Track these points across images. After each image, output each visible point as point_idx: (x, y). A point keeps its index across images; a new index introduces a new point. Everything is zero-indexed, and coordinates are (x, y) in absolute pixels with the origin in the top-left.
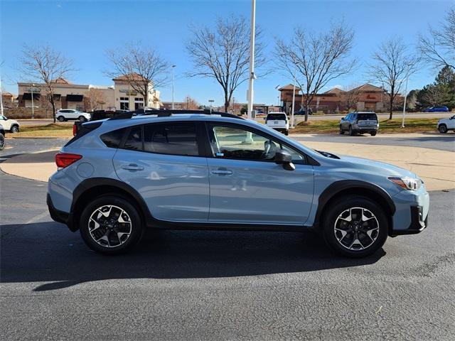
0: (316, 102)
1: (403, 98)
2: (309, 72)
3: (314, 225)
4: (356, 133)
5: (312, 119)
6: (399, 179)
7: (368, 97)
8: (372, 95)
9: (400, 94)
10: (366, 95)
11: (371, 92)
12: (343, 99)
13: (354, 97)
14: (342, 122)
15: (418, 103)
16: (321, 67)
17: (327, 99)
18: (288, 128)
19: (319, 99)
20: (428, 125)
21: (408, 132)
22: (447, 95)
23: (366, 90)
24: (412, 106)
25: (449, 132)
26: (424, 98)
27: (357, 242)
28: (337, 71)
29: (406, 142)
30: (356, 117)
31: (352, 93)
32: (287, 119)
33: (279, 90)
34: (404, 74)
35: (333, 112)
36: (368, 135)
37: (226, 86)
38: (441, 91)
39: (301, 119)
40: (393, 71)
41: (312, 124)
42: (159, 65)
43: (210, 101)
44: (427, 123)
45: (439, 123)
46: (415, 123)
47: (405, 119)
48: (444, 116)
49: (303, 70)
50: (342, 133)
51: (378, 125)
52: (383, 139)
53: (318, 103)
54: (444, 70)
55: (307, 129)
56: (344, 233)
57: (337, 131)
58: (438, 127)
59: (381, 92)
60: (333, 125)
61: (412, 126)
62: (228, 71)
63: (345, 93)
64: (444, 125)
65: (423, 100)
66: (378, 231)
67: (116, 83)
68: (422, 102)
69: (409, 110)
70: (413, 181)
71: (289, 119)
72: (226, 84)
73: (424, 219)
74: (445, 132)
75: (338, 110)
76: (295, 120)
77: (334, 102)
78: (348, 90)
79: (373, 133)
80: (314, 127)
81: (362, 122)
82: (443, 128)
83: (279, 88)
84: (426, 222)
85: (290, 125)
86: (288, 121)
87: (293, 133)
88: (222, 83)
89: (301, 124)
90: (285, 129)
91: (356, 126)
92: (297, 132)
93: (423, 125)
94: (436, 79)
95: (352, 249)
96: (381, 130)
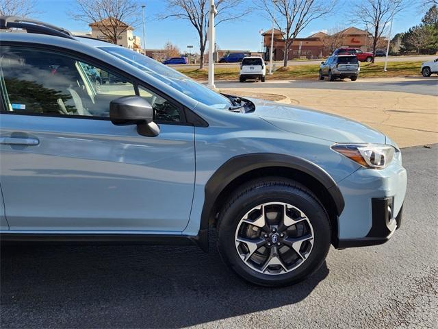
0: (298, 46)
1: (387, 41)
2: (289, 12)
3: (199, 232)
4: (335, 78)
5: (291, 65)
6: (355, 148)
7: (353, 41)
8: (356, 39)
9: (384, 38)
10: (351, 38)
11: (356, 35)
12: (327, 43)
13: (338, 41)
14: (322, 66)
15: (402, 46)
16: (302, 6)
17: (311, 43)
18: (264, 74)
19: (301, 43)
20: (412, 68)
21: (391, 77)
22: (432, 37)
23: (350, 33)
24: (396, 50)
25: (432, 75)
26: (409, 41)
27: (275, 261)
28: (318, 10)
29: (387, 87)
30: (336, 61)
31: (336, 36)
32: (264, 64)
33: (262, 35)
34: (389, 14)
35: (317, 57)
36: (348, 80)
37: (201, 29)
38: (427, 33)
39: (280, 64)
40: (378, 10)
41: (292, 69)
42: (128, 6)
43: (188, 47)
44: (410, 66)
45: (422, 66)
46: (398, 67)
47: (388, 63)
48: (428, 60)
49: (283, 10)
50: (322, 78)
51: (359, 69)
52: (363, 83)
53: (300, 48)
54: (431, 10)
55: (286, 75)
56: (252, 247)
57: (316, 77)
58: (421, 70)
59: (365, 35)
60: (313, 71)
61: (394, 70)
62: (202, 12)
63: (329, 37)
64: (428, 67)
65: (408, 43)
66: (312, 242)
67: (93, 30)
68: (406, 45)
69: (392, 54)
70: (379, 151)
71: (266, 64)
72: (201, 26)
73: (395, 215)
74: (429, 76)
75: (321, 55)
76: (274, 65)
77: (318, 47)
78: (332, 34)
79: (354, 77)
80: (293, 72)
81: (342, 66)
82: (427, 71)
83: (262, 32)
84: (398, 219)
85: (267, 71)
86: (265, 67)
87: (270, 79)
88: (196, 26)
89: (280, 70)
90: (261, 75)
91: (336, 71)
92: (275, 78)
93: (406, 68)
94: (423, 21)
95: (267, 273)
96: (362, 74)
